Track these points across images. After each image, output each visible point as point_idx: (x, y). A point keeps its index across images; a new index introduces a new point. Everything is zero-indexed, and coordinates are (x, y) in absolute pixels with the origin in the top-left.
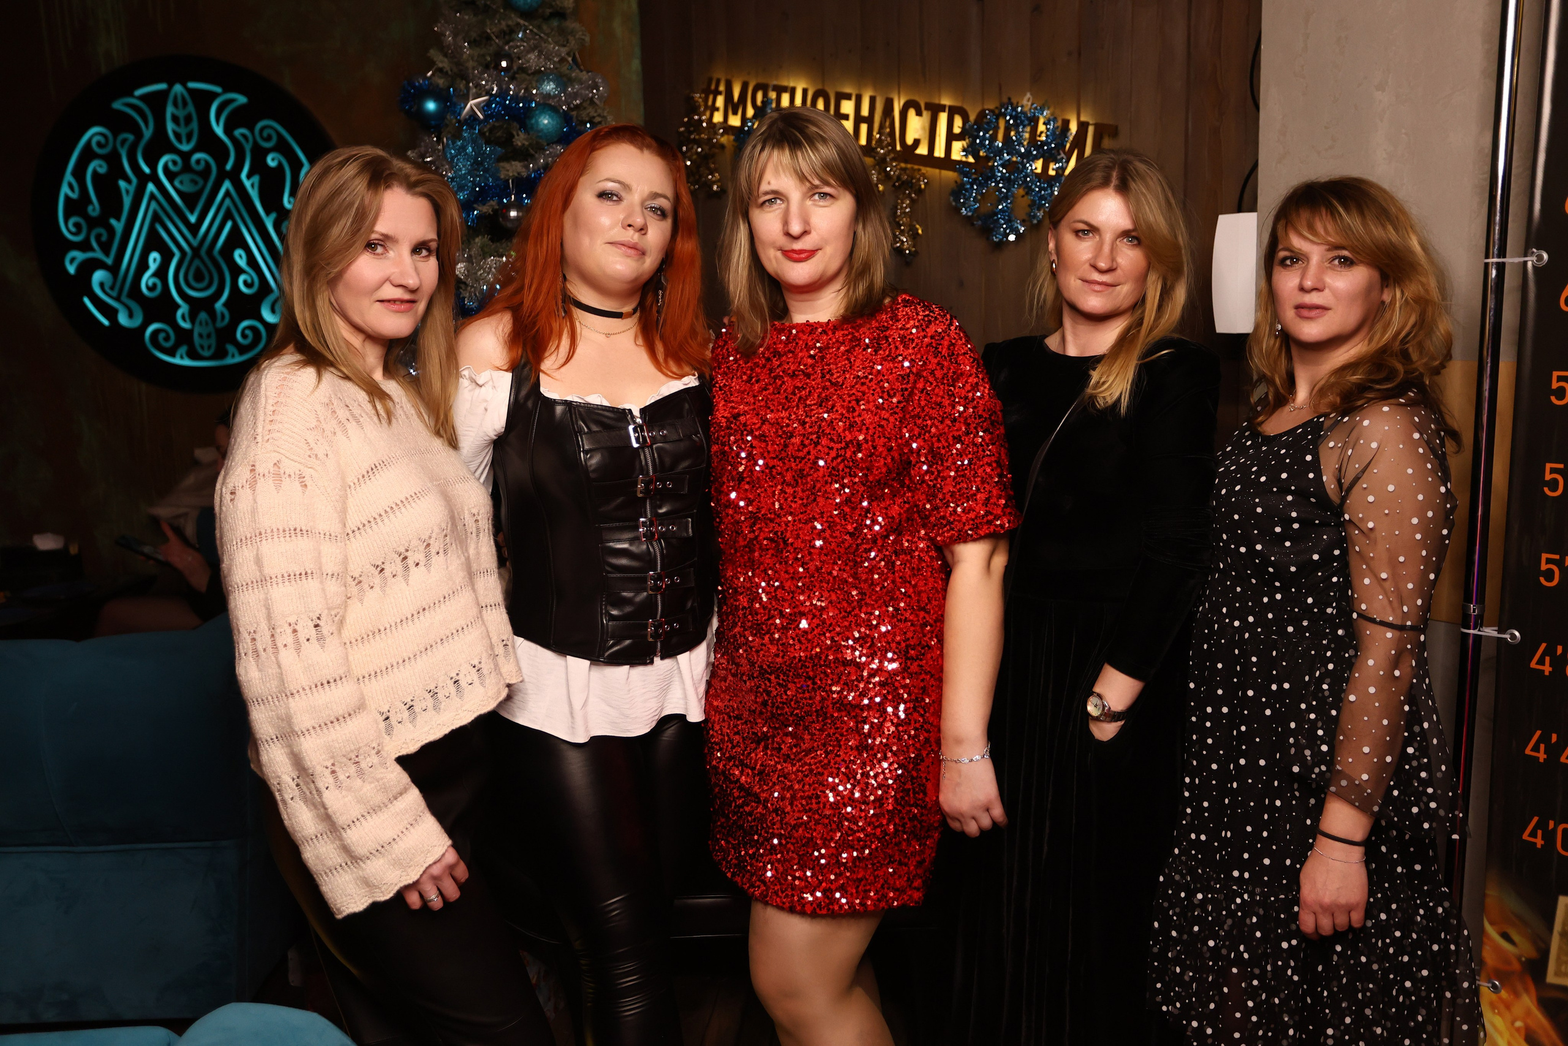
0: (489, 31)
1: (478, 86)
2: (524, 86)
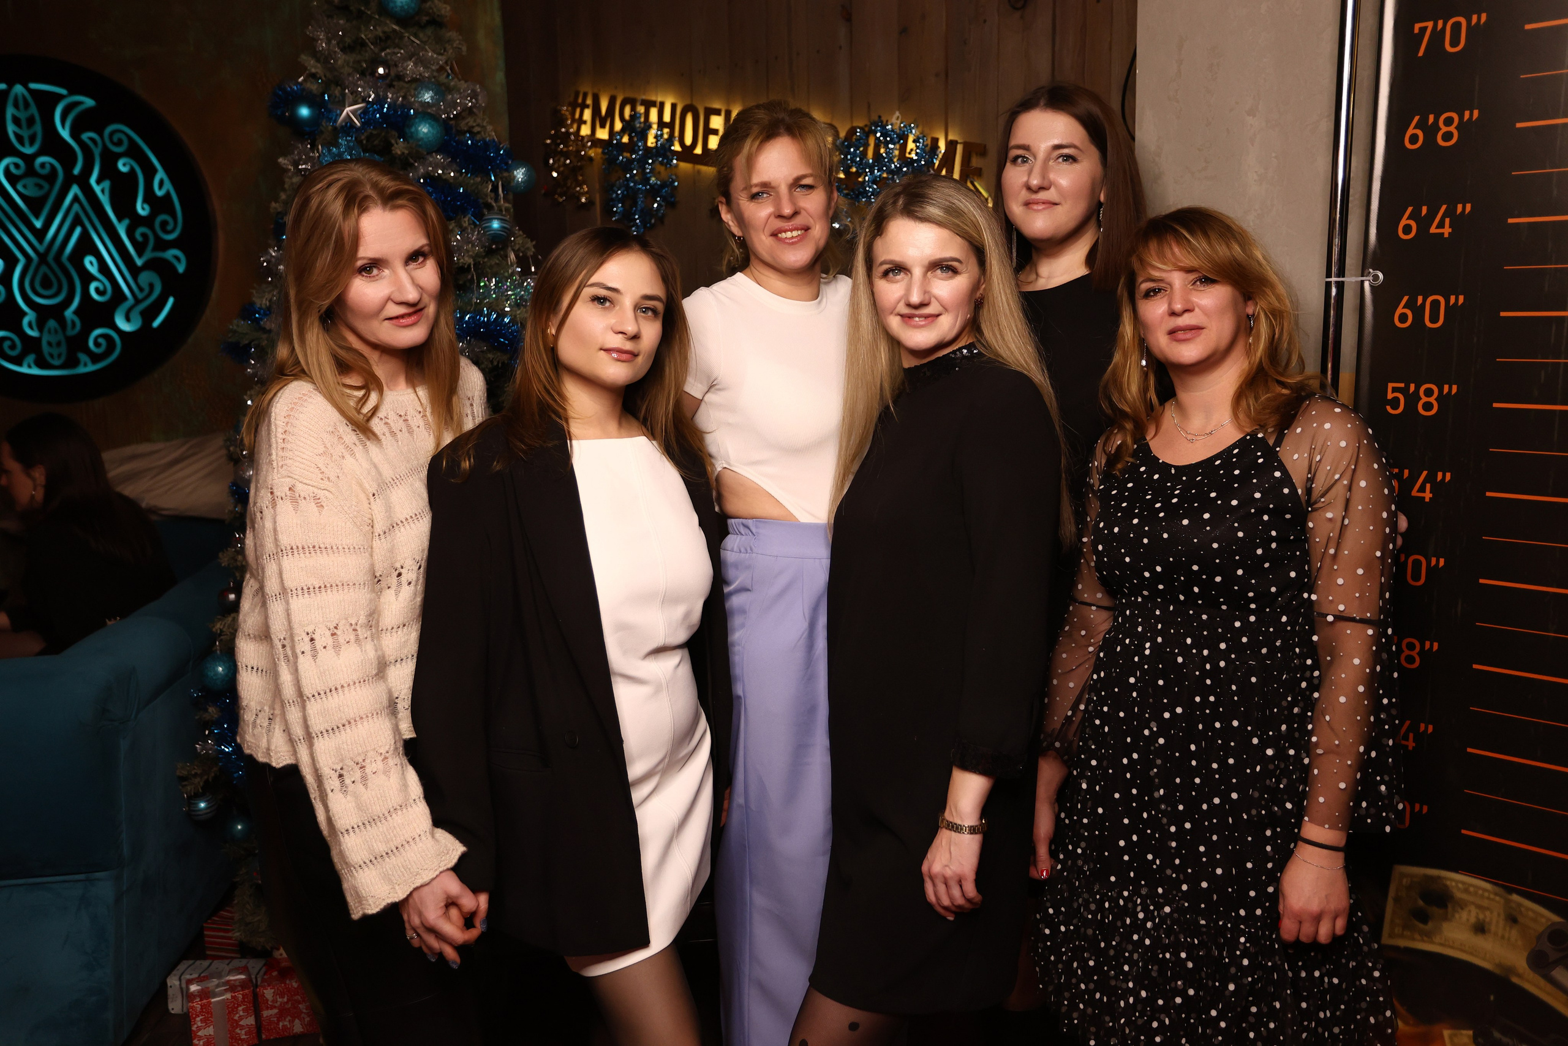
0: (363, 36)
1: (354, 92)
2: (402, 94)
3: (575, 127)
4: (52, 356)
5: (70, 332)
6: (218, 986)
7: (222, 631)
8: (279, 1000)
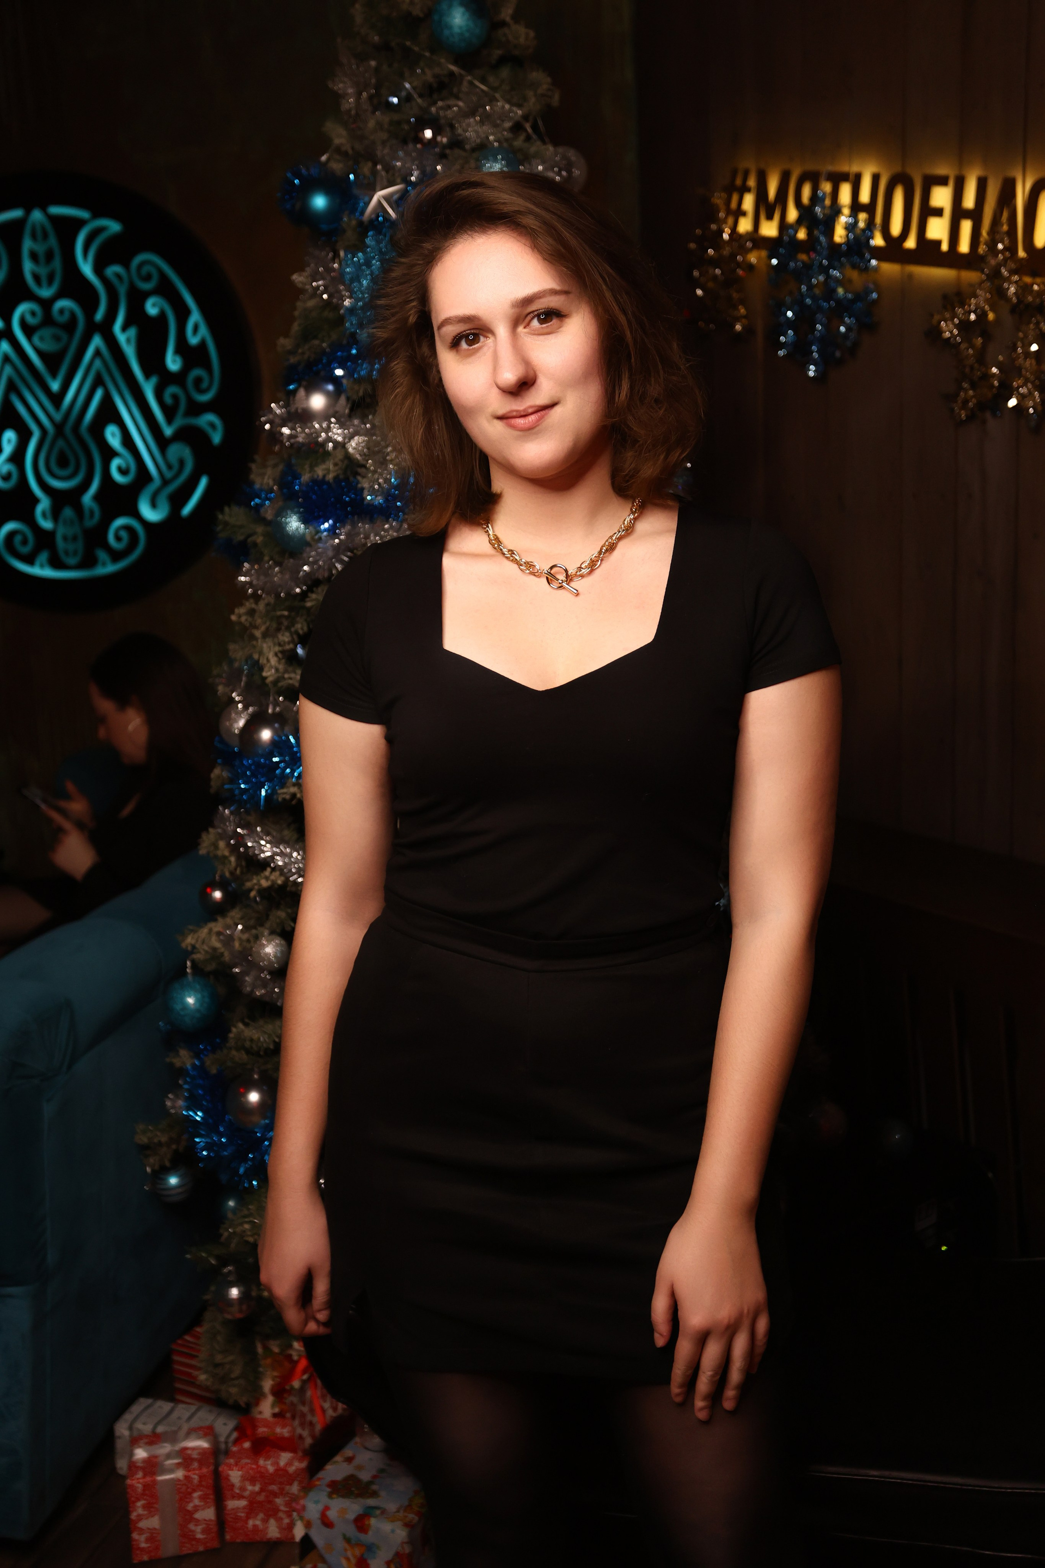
1: (390, 169)
3: (730, 221)
5: (89, 523)
7: (194, 947)
8: (250, 1488)
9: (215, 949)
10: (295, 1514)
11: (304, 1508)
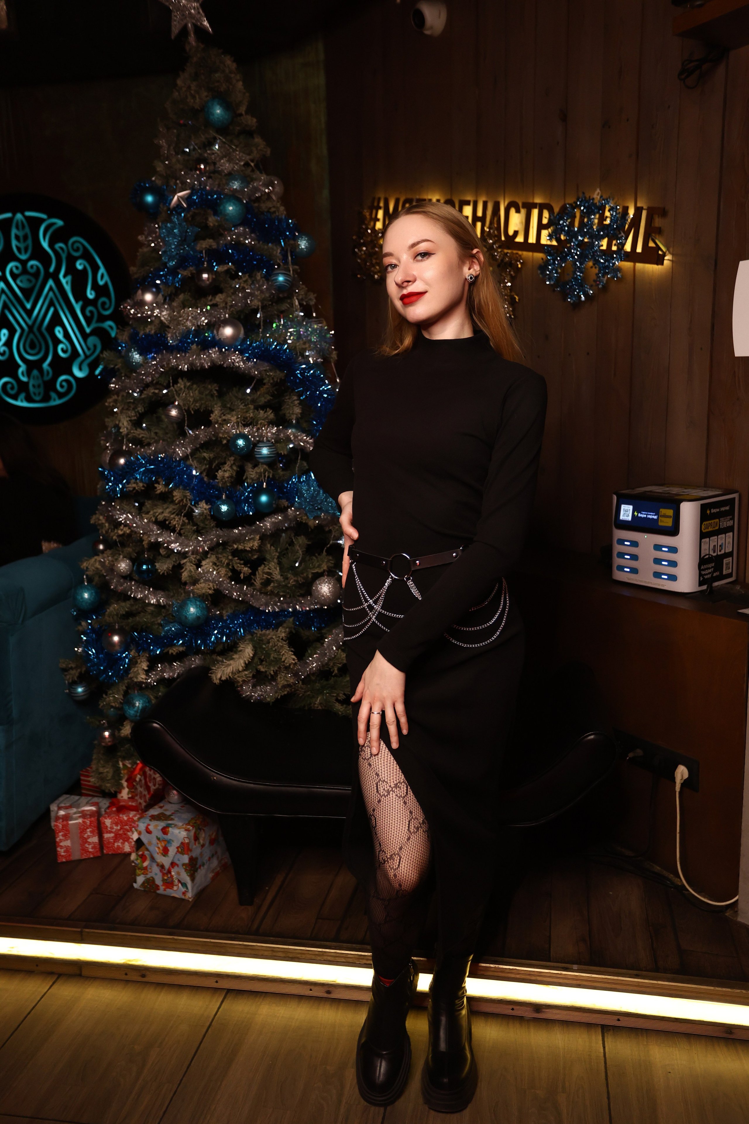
1: (184, 183)
2: (217, 183)
3: (372, 223)
4: (35, 394)
5: (46, 378)
6: (75, 813)
7: (87, 568)
8: (115, 827)
9: (97, 568)
10: (133, 829)
11: (138, 825)
